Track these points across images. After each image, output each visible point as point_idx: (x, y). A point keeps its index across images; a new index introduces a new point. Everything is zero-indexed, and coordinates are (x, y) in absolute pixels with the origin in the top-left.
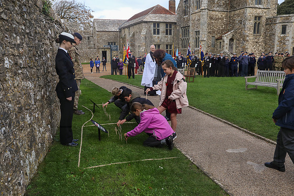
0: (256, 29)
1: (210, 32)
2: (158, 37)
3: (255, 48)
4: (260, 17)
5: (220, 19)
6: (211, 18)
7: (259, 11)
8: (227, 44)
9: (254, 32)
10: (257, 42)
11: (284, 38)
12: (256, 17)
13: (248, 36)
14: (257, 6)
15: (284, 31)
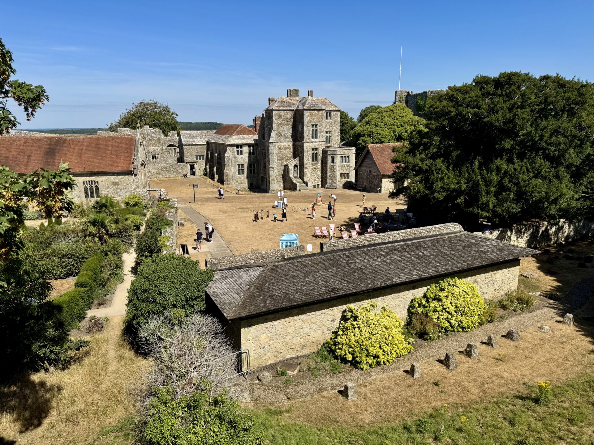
0: (314, 157)
1: (279, 160)
2: (242, 158)
3: (313, 173)
4: (316, 149)
5: (288, 148)
6: (280, 148)
7: (315, 144)
8: (291, 170)
9: (313, 160)
10: (315, 169)
11: (333, 166)
12: (313, 149)
13: (306, 164)
14: (313, 140)
15: (333, 161)
